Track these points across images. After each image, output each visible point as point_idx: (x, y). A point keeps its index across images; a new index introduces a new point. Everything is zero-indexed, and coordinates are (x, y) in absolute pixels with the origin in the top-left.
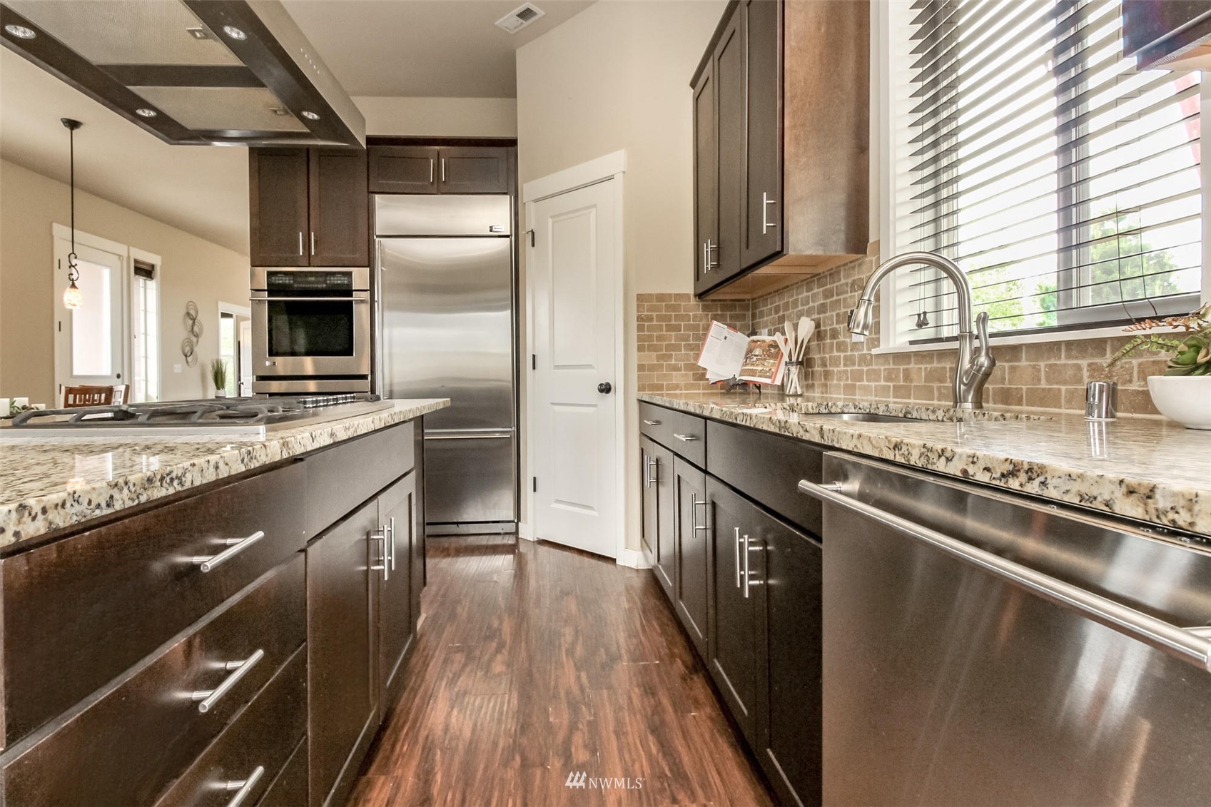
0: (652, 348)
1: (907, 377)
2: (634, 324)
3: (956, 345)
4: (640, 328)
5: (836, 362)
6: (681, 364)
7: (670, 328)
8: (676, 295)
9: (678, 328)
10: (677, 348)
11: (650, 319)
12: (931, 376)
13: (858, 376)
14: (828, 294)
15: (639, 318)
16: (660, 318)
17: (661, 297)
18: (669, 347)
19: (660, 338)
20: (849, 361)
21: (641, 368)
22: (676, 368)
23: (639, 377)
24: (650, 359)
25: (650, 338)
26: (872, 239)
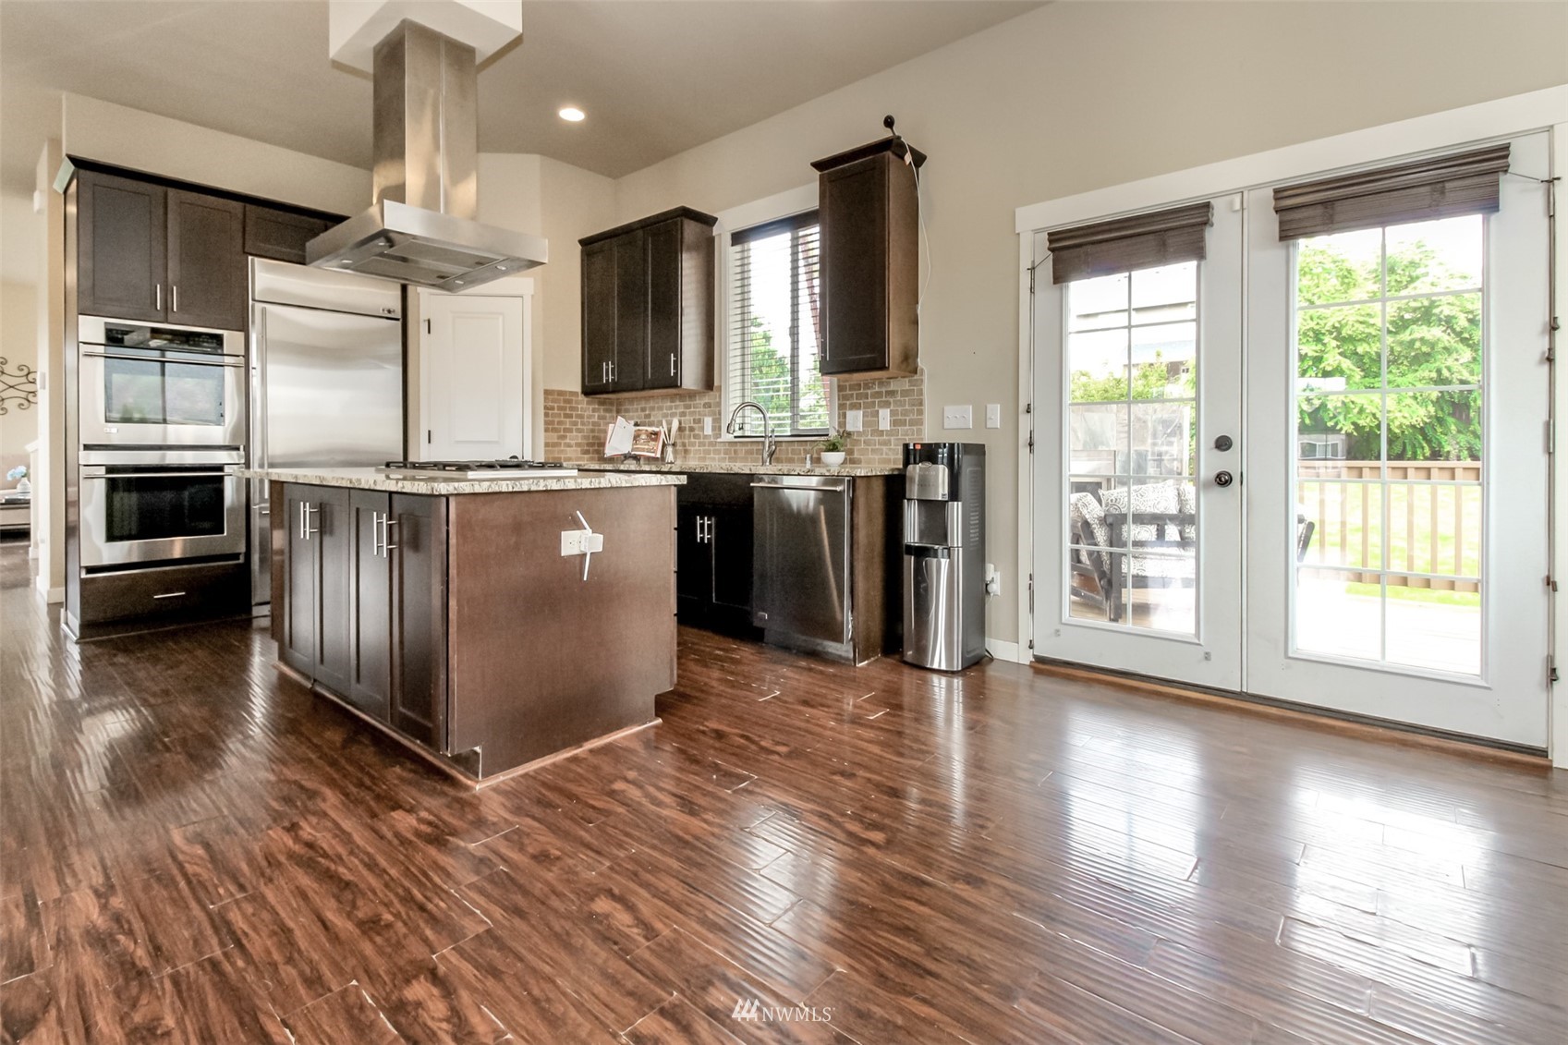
0: (555, 430)
1: (735, 452)
2: (542, 411)
3: (762, 439)
4: (546, 415)
5: (694, 444)
6: (573, 442)
7: (567, 416)
8: (571, 392)
9: (571, 416)
10: (570, 430)
11: (553, 408)
12: (747, 452)
13: (708, 452)
14: (688, 407)
15: (546, 408)
16: (560, 408)
17: (561, 393)
18: (565, 430)
19: (559, 423)
20: (701, 444)
21: (547, 445)
22: (569, 446)
23: (546, 452)
24: (554, 437)
25: (552, 423)
26: (716, 384)
